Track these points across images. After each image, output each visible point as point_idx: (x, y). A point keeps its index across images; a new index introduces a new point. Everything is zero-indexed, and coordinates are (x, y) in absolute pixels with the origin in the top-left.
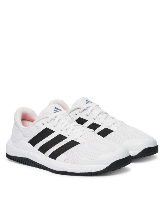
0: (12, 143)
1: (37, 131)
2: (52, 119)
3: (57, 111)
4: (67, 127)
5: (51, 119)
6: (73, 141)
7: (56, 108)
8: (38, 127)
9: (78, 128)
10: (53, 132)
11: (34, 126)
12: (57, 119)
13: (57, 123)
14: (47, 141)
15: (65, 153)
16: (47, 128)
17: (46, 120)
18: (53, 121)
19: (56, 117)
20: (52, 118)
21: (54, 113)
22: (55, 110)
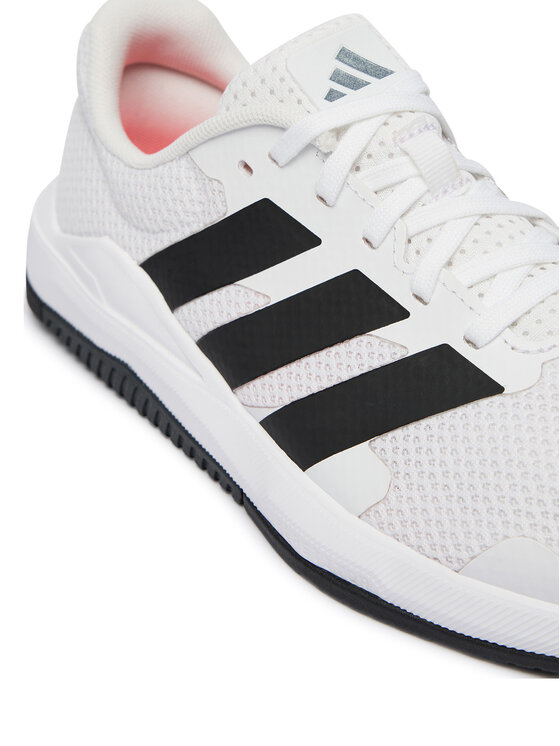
0: (56, 228)
1: (198, 209)
2: (310, 147)
3: (356, 84)
4: (413, 223)
5: (300, 146)
6: (444, 353)
7: (344, 55)
8: (211, 180)
9: (499, 244)
10: (307, 240)
11: (183, 162)
12: (346, 151)
13: (345, 183)
14: (262, 304)
15: (378, 441)
16: (266, 202)
17: (267, 141)
18: (311, 158)
19: (339, 132)
20: (306, 141)
21: (332, 96)
22: (337, 77)
